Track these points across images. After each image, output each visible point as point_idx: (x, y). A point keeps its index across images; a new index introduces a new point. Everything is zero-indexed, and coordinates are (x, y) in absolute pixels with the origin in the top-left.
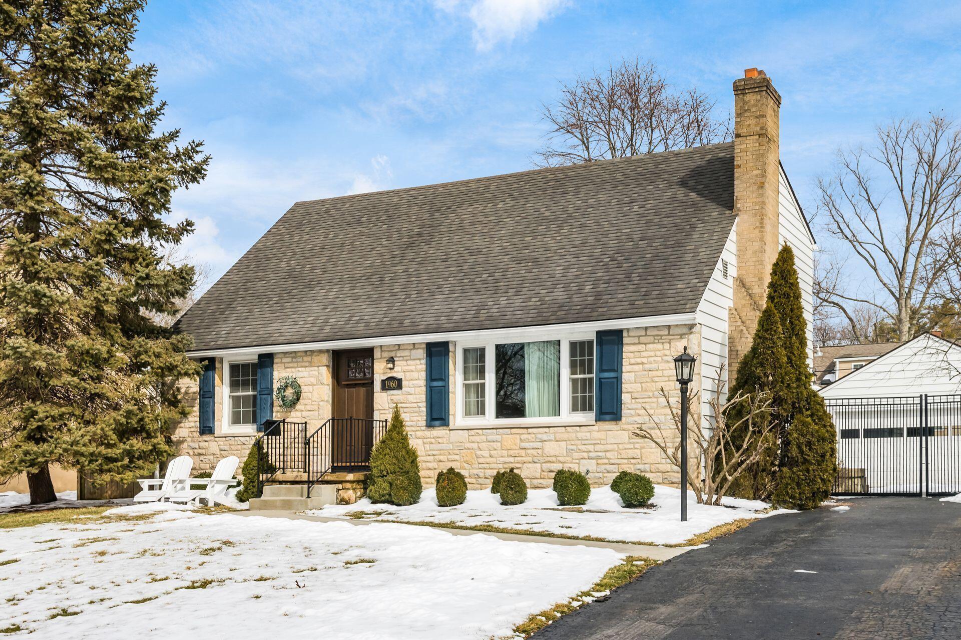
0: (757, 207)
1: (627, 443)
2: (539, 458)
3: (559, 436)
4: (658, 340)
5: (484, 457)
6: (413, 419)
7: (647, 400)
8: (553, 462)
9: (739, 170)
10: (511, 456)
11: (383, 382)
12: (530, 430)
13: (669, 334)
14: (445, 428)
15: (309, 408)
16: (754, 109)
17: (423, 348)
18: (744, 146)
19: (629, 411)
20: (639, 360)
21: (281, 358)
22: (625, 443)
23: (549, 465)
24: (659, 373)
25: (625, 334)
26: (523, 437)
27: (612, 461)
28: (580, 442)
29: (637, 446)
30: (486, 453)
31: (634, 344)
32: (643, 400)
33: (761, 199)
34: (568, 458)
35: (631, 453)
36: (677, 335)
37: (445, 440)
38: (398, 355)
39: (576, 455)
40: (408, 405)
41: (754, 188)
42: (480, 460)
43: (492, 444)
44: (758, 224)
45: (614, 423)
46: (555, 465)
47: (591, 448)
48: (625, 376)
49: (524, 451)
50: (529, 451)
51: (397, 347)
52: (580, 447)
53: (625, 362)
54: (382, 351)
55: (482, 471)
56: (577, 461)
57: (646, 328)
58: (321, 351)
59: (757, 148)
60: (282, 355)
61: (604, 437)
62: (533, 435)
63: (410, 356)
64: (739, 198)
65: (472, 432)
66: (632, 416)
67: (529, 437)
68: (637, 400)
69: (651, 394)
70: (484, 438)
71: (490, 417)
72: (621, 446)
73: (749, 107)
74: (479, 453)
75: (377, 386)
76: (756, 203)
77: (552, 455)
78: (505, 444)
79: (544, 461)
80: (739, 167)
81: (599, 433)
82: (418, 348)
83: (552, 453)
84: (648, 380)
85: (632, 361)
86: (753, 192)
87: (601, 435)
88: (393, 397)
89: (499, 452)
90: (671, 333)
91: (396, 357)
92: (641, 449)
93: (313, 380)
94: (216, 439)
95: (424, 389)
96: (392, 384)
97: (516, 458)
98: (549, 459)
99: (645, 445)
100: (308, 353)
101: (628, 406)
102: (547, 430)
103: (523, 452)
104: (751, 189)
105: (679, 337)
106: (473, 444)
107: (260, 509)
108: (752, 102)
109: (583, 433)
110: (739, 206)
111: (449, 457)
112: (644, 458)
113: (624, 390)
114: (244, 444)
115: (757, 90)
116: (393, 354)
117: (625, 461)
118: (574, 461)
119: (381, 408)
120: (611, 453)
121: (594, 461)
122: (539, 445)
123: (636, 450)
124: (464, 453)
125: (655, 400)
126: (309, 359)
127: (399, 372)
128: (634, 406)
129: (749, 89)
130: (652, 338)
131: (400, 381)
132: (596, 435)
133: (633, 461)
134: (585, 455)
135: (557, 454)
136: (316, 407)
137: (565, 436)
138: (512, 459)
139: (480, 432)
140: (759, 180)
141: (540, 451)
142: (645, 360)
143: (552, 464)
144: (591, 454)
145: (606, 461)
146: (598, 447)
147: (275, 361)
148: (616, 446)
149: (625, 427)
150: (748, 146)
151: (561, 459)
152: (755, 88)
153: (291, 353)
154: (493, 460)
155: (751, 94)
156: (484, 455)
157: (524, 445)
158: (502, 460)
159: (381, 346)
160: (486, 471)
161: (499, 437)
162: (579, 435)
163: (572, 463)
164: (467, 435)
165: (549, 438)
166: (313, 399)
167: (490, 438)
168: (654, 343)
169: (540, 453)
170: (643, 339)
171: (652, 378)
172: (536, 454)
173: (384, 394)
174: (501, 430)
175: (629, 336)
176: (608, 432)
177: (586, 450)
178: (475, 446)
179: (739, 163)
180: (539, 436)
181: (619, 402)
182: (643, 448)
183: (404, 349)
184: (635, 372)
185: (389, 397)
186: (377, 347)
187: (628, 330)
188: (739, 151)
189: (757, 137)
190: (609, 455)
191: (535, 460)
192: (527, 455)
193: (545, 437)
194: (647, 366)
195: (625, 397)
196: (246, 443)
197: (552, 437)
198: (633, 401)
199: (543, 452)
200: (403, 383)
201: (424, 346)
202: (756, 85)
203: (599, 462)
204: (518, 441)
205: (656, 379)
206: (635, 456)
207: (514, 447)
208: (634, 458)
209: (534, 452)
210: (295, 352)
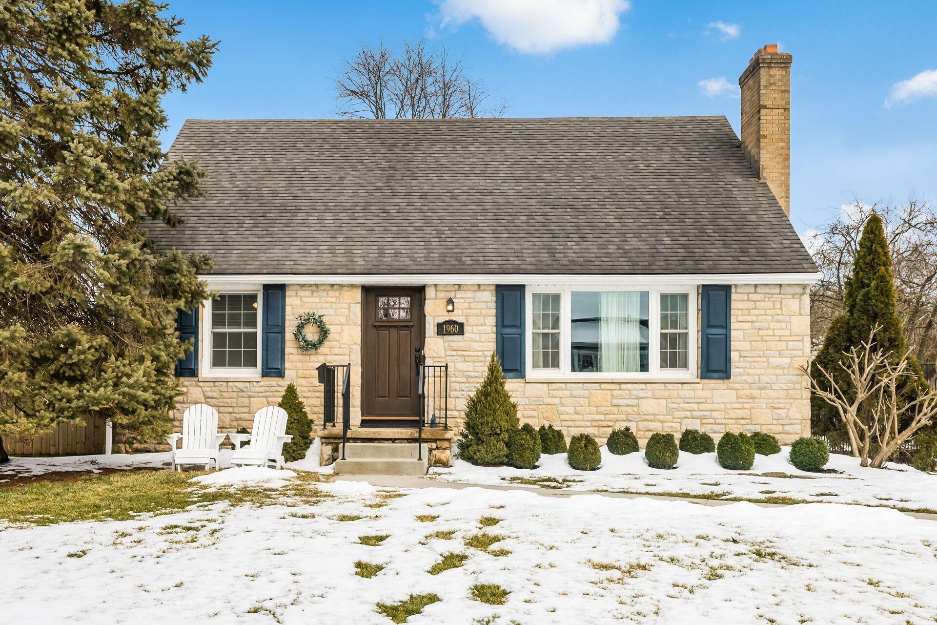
0: (783, 178)
1: (736, 403)
2: (635, 416)
3: (657, 394)
4: (769, 298)
5: (568, 414)
6: (477, 369)
7: (757, 359)
8: (651, 421)
9: (765, 140)
10: (602, 414)
11: (440, 326)
12: (623, 386)
13: (780, 293)
14: (519, 380)
15: (336, 351)
16: (780, 84)
17: (491, 291)
18: (769, 118)
19: (737, 370)
20: (748, 318)
21: (296, 291)
22: (733, 403)
23: (646, 423)
24: (770, 332)
25: (733, 290)
26: (615, 393)
27: (718, 421)
28: (682, 400)
29: (746, 406)
30: (571, 410)
31: (743, 301)
32: (753, 359)
33: (786, 171)
34: (669, 417)
35: (740, 413)
36: (789, 294)
37: (518, 393)
38: (458, 296)
39: (677, 414)
40: (471, 353)
41: (780, 159)
42: (563, 417)
43: (577, 399)
44: (783, 194)
45: (720, 381)
46: (653, 423)
47: (695, 406)
48: (734, 333)
49: (616, 408)
50: (623, 409)
51: (457, 287)
52: (682, 405)
53: (733, 319)
54: (436, 290)
55: (566, 428)
56: (679, 420)
57: (756, 286)
58: (352, 286)
59: (782, 122)
60: (298, 288)
61: (709, 396)
62: (627, 392)
63: (474, 298)
64: (765, 167)
65: (554, 386)
66: (741, 375)
67: (622, 392)
68: (746, 359)
69: (761, 353)
70: (568, 393)
71: (565, 370)
72: (728, 406)
73: (774, 80)
74: (562, 409)
75: (430, 329)
76: (782, 174)
77: (650, 413)
78: (595, 400)
79: (640, 419)
80: (765, 137)
81: (704, 392)
82: (484, 290)
83: (651, 411)
84: (759, 339)
85: (741, 318)
86: (778, 163)
87: (707, 394)
88: (452, 344)
89: (587, 409)
90: (782, 292)
91: (455, 297)
92: (750, 410)
93: (343, 320)
94: (201, 384)
95: (494, 336)
96: (451, 328)
97: (607, 416)
98: (647, 417)
99: (755, 405)
100: (335, 287)
101: (736, 364)
102: (643, 386)
103: (615, 410)
104: (777, 160)
105: (791, 296)
106: (554, 400)
107: (353, 473)
108: (778, 77)
109: (686, 391)
110: (765, 174)
111: (525, 412)
112: (754, 419)
113: (732, 348)
114: (243, 391)
115: (783, 65)
116: (452, 295)
117: (734, 421)
118: (675, 420)
119: (436, 355)
120: (718, 412)
121: (698, 421)
122: (635, 402)
123: (746, 410)
124: (543, 408)
125: (765, 359)
126: (337, 293)
127: (459, 316)
128: (743, 365)
129: (775, 63)
130: (763, 296)
131: (461, 326)
132: (700, 393)
133: (742, 422)
134: (689, 414)
135: (656, 412)
136: (346, 351)
137: (666, 393)
138: (602, 417)
139: (563, 386)
140: (784, 152)
141: (635, 409)
142: (755, 318)
143: (650, 423)
144: (695, 413)
145: (712, 421)
146: (702, 406)
147: (287, 294)
148: (723, 405)
149: (734, 386)
150: (774, 118)
151: (661, 418)
152: (781, 63)
153: (311, 285)
154: (580, 417)
155: (777, 69)
156: (569, 411)
157: (615, 401)
158: (590, 417)
159: (435, 285)
160: (570, 429)
161: (586, 393)
162: (682, 393)
163: (672, 422)
164: (547, 389)
165: (647, 395)
166: (343, 342)
167: (575, 393)
168: (764, 300)
169: (636, 411)
170: (752, 297)
171: (762, 337)
172: (631, 412)
173: (440, 340)
174: (589, 385)
175: (736, 292)
176: (714, 391)
177: (689, 409)
178: (557, 401)
179: (766, 133)
180: (635, 393)
181: (727, 360)
182: (753, 408)
183: (466, 290)
184: (743, 330)
185: (446, 344)
186: (431, 285)
187: (736, 286)
188: (765, 121)
189: (782, 111)
190: (715, 414)
191: (630, 419)
192: (622, 413)
193: (641, 394)
194: (757, 325)
195: (734, 356)
196: (245, 390)
197: (650, 394)
198: (742, 359)
199: (639, 409)
200: (465, 328)
201: (493, 288)
202: (782, 61)
203: (704, 421)
204: (609, 397)
205: (768, 338)
206: (745, 416)
207: (605, 403)
208: (743, 419)
209: (629, 410)
210: (317, 285)
